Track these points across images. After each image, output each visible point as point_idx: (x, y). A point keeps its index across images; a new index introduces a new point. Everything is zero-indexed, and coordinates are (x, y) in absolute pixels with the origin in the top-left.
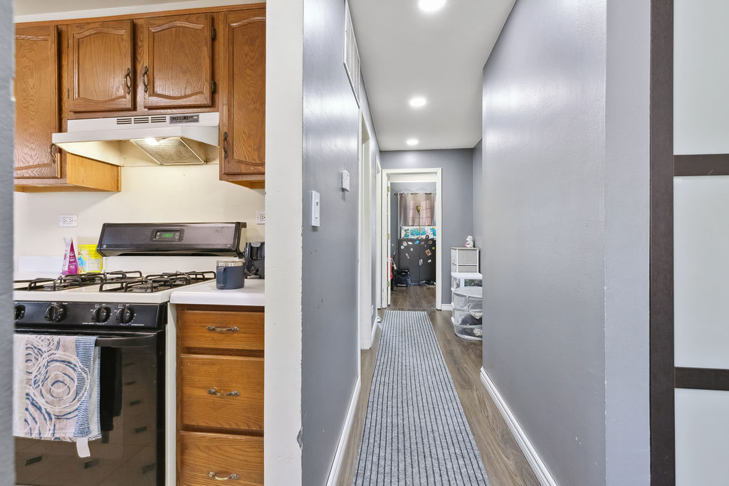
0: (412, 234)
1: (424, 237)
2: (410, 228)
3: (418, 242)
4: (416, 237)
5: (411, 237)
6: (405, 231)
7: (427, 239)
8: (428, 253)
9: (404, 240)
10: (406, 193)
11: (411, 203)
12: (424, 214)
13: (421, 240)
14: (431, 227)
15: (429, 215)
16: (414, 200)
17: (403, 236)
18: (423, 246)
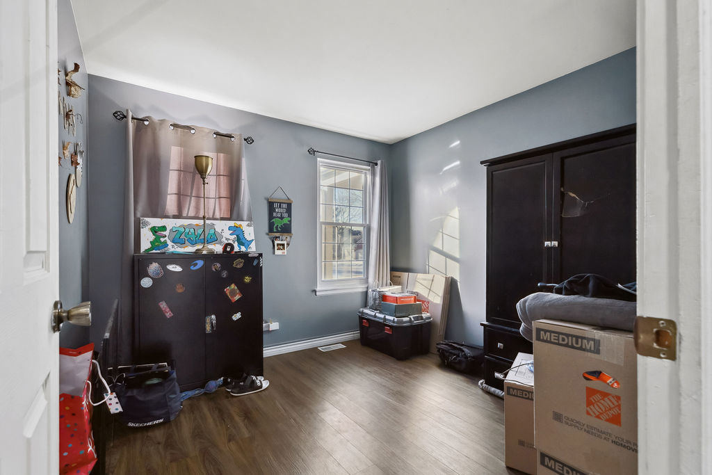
0: (178, 241)
1: (218, 249)
2: (170, 223)
3: (200, 263)
4: (190, 249)
5: (172, 248)
6: (154, 230)
7: (228, 255)
8: (233, 293)
9: (148, 258)
10: (156, 117)
11: (173, 156)
12: (213, 186)
13: (212, 257)
14: (232, 223)
15: (224, 192)
16: (182, 144)
17: (145, 245)
18: (218, 272)
